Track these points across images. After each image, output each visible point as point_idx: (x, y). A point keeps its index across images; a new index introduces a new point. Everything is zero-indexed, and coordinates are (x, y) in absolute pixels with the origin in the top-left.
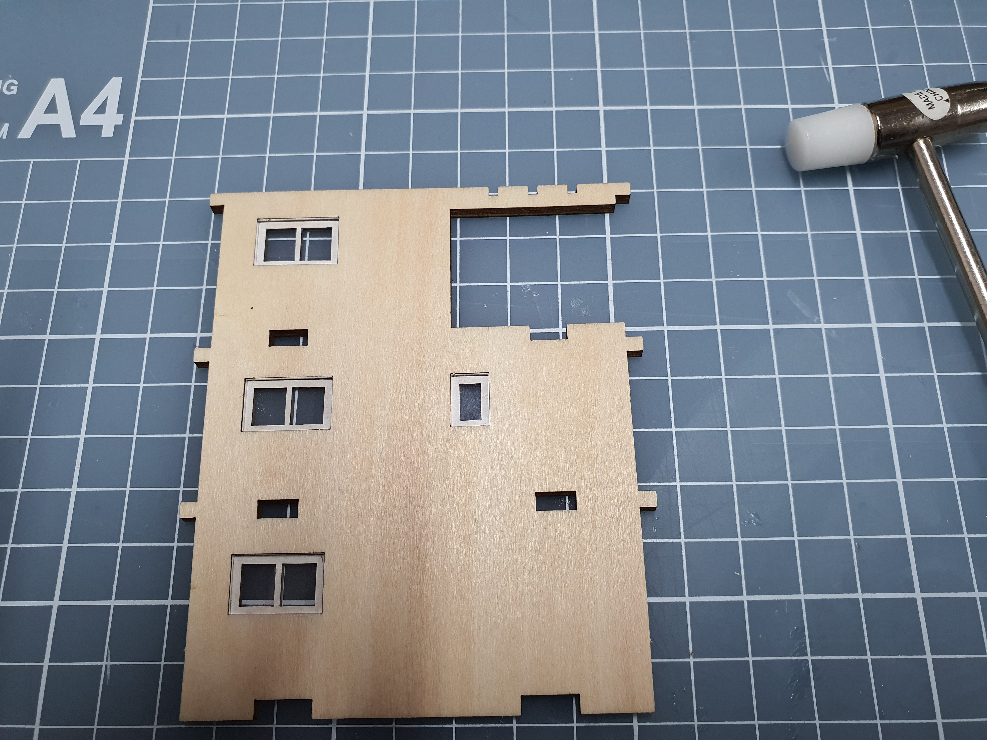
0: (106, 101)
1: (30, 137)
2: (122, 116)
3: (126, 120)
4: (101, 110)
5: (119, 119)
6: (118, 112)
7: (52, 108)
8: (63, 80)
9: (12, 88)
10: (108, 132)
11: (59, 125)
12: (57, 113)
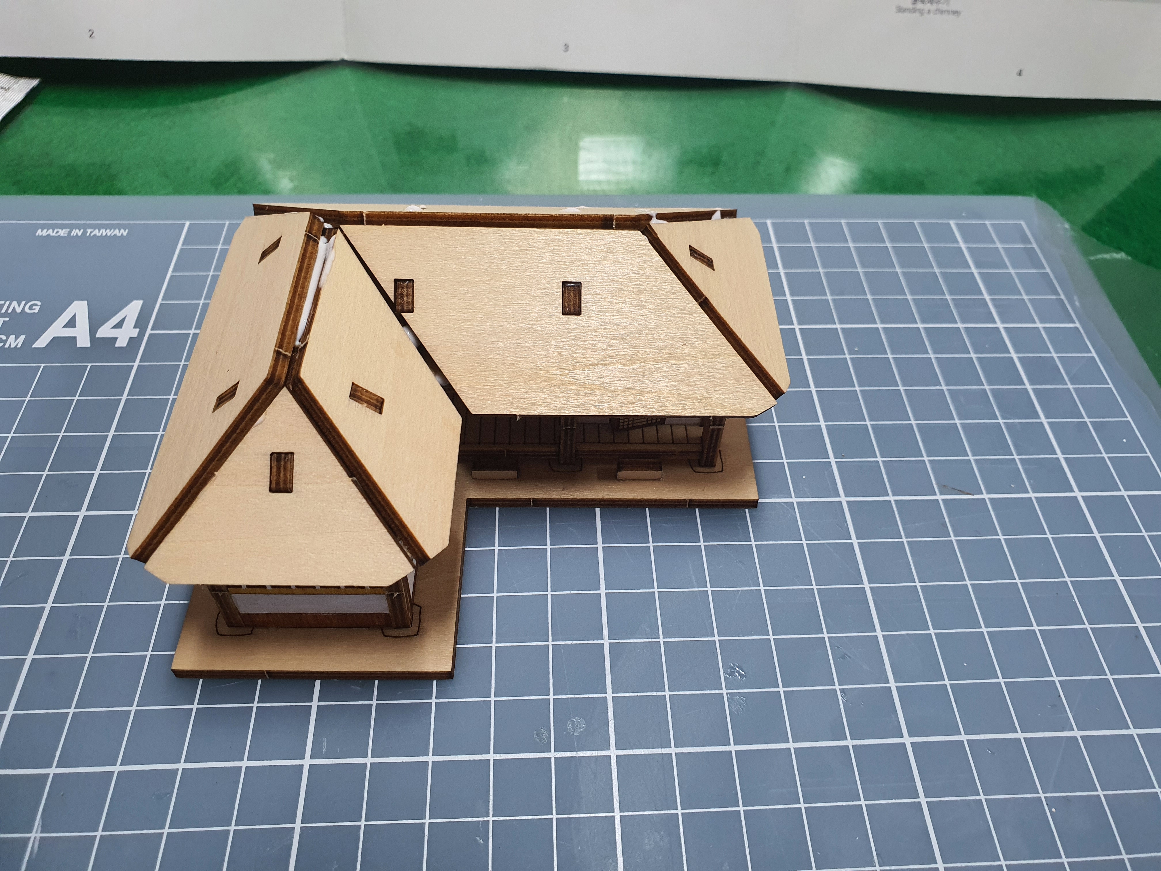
0: (125, 318)
1: (44, 346)
2: (137, 330)
3: (141, 335)
4: (119, 325)
5: (135, 333)
6: (135, 327)
7: (71, 323)
8: (86, 302)
9: (34, 307)
10: (121, 343)
11: (75, 337)
12: (75, 327)
